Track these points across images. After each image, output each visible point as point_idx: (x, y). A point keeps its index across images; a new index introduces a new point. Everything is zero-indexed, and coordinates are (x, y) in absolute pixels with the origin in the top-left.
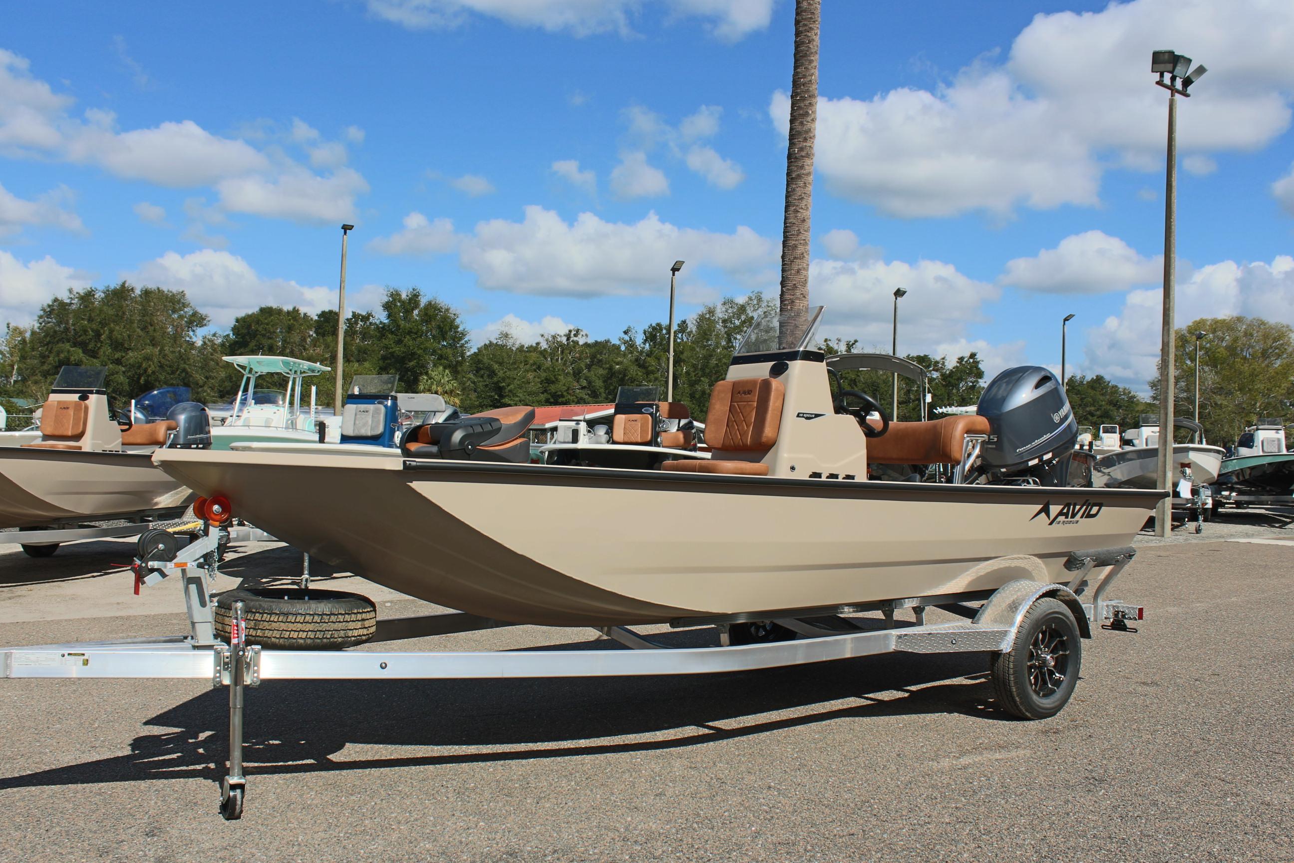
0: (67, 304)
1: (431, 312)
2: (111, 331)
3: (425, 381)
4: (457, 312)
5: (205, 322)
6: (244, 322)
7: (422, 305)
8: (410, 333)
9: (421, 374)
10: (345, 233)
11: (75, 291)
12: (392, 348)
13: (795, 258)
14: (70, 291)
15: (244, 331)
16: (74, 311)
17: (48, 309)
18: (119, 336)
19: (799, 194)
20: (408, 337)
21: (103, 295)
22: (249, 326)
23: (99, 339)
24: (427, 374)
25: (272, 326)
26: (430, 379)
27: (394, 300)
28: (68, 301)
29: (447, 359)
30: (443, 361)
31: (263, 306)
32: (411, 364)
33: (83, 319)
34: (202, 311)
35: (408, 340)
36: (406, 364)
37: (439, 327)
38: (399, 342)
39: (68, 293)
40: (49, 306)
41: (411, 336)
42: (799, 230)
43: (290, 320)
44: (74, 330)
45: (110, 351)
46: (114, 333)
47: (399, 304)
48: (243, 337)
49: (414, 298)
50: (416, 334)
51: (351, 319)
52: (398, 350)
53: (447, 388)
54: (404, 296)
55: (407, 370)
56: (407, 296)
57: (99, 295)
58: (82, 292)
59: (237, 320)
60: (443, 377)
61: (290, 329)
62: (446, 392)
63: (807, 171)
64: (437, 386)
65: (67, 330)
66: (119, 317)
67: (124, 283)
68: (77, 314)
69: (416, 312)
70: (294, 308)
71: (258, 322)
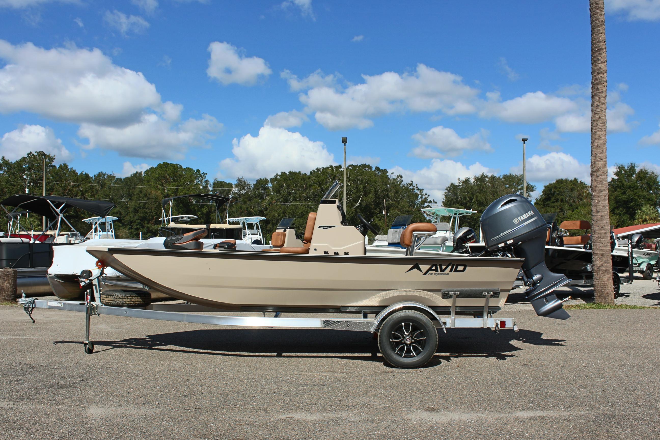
0: (458, 186)
1: (642, 175)
2: (477, 197)
3: (639, 213)
4: (658, 174)
5: (534, 189)
6: (548, 188)
7: (637, 172)
8: (630, 187)
9: (637, 209)
10: (524, 143)
11: (461, 179)
12: (620, 196)
13: (595, 139)
14: (459, 179)
15: (548, 192)
16: (460, 189)
17: (449, 189)
18: (481, 199)
19: (596, 104)
20: (629, 190)
21: (473, 180)
22: (551, 190)
23: (471, 201)
24: (640, 209)
25: (563, 189)
26: (642, 212)
27: (621, 171)
28: (458, 184)
29: (652, 200)
30: (650, 202)
31: (558, 179)
32: (632, 204)
33: (464, 192)
34: (532, 183)
35: (629, 192)
36: (628, 204)
37: (647, 183)
38: (624, 193)
39: (458, 181)
40: (449, 187)
41: (630, 189)
42: (597, 124)
43: (572, 185)
44: (460, 198)
45: (477, 206)
46: (478, 198)
47: (623, 172)
48: (548, 196)
49: (632, 168)
50: (633, 188)
51: (611, 182)
52: (624, 197)
53: (652, 216)
54: (626, 168)
55: (630, 208)
56: (628, 168)
57: (472, 181)
58: (464, 180)
59: (545, 187)
60: (650, 211)
61: (572, 190)
62: (652, 219)
63: (600, 91)
64: (646, 216)
65: (457, 198)
66: (481, 190)
67: (483, 174)
68: (462, 190)
69: (634, 175)
70: (575, 179)
71: (555, 188)
